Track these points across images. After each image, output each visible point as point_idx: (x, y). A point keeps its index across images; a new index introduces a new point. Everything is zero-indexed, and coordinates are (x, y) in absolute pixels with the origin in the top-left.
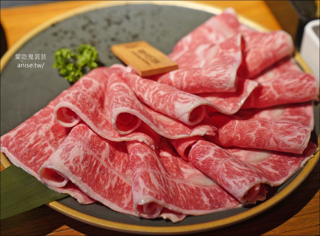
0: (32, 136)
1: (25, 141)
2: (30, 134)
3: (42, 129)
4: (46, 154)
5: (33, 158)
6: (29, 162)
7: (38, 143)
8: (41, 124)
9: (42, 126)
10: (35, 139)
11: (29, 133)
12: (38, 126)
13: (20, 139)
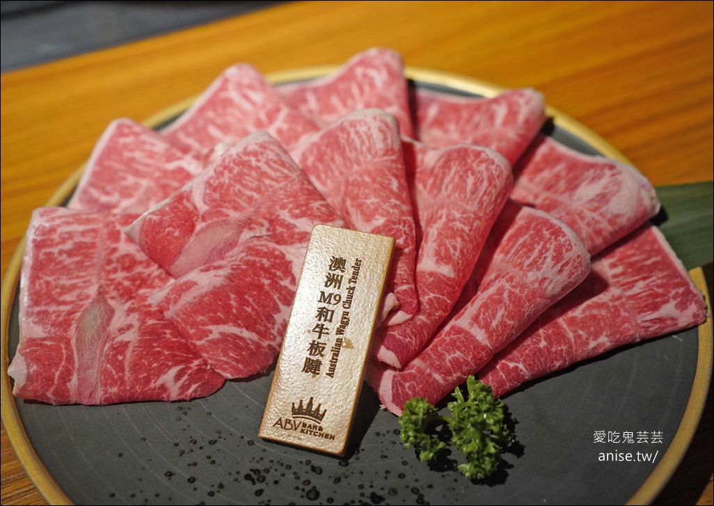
0: (636, 290)
1: (654, 285)
2: (638, 294)
3: (613, 296)
4: (623, 264)
5: (649, 262)
6: (658, 258)
7: (630, 279)
8: (611, 304)
9: (611, 300)
10: (633, 286)
11: (640, 296)
12: (617, 303)
13: (660, 291)
